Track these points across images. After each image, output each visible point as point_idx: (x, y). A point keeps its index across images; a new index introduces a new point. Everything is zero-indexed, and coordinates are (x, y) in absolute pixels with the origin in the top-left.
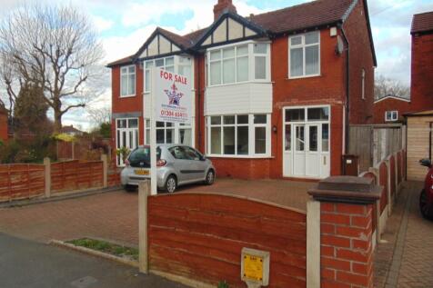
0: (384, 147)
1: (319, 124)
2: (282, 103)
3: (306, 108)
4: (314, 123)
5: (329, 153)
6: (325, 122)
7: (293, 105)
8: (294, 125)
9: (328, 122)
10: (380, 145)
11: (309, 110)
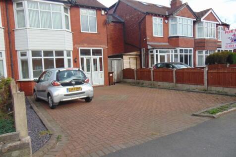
0: (116, 68)
1: (98, 57)
2: (79, 45)
3: (91, 49)
4: (95, 57)
5: (103, 72)
6: (100, 57)
7: (85, 47)
8: (85, 57)
9: (102, 57)
10: (114, 67)
11: (93, 50)
